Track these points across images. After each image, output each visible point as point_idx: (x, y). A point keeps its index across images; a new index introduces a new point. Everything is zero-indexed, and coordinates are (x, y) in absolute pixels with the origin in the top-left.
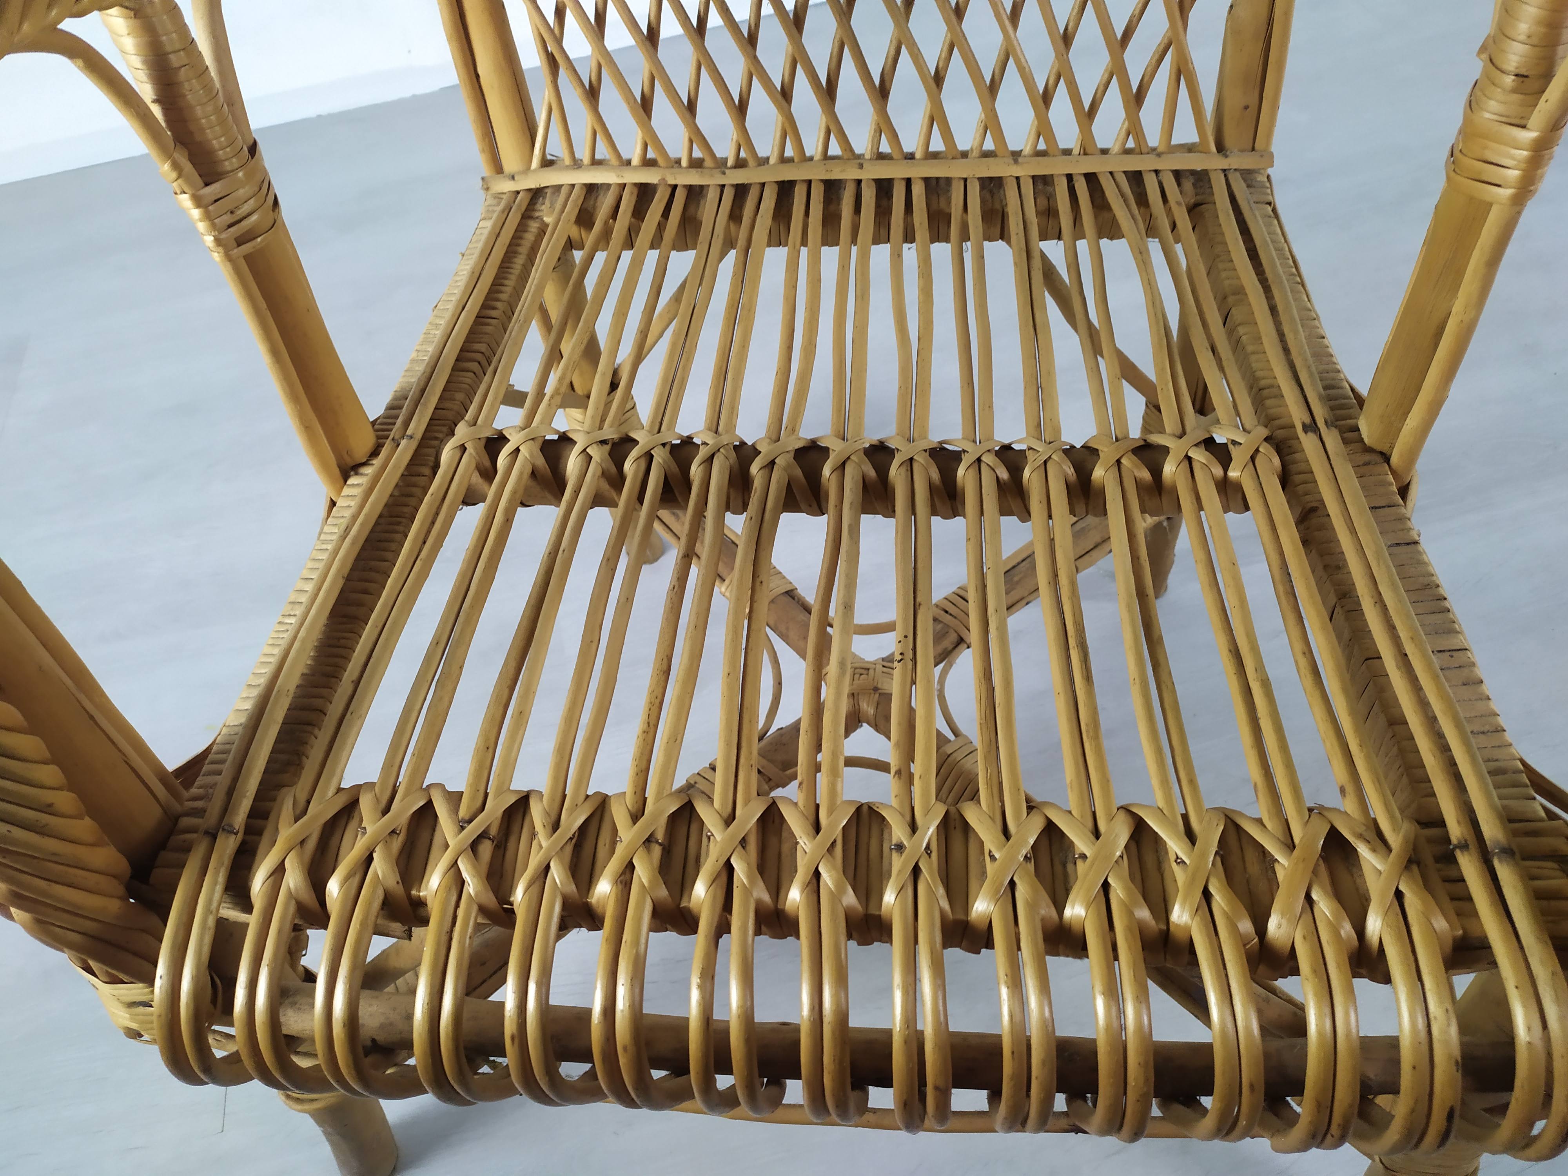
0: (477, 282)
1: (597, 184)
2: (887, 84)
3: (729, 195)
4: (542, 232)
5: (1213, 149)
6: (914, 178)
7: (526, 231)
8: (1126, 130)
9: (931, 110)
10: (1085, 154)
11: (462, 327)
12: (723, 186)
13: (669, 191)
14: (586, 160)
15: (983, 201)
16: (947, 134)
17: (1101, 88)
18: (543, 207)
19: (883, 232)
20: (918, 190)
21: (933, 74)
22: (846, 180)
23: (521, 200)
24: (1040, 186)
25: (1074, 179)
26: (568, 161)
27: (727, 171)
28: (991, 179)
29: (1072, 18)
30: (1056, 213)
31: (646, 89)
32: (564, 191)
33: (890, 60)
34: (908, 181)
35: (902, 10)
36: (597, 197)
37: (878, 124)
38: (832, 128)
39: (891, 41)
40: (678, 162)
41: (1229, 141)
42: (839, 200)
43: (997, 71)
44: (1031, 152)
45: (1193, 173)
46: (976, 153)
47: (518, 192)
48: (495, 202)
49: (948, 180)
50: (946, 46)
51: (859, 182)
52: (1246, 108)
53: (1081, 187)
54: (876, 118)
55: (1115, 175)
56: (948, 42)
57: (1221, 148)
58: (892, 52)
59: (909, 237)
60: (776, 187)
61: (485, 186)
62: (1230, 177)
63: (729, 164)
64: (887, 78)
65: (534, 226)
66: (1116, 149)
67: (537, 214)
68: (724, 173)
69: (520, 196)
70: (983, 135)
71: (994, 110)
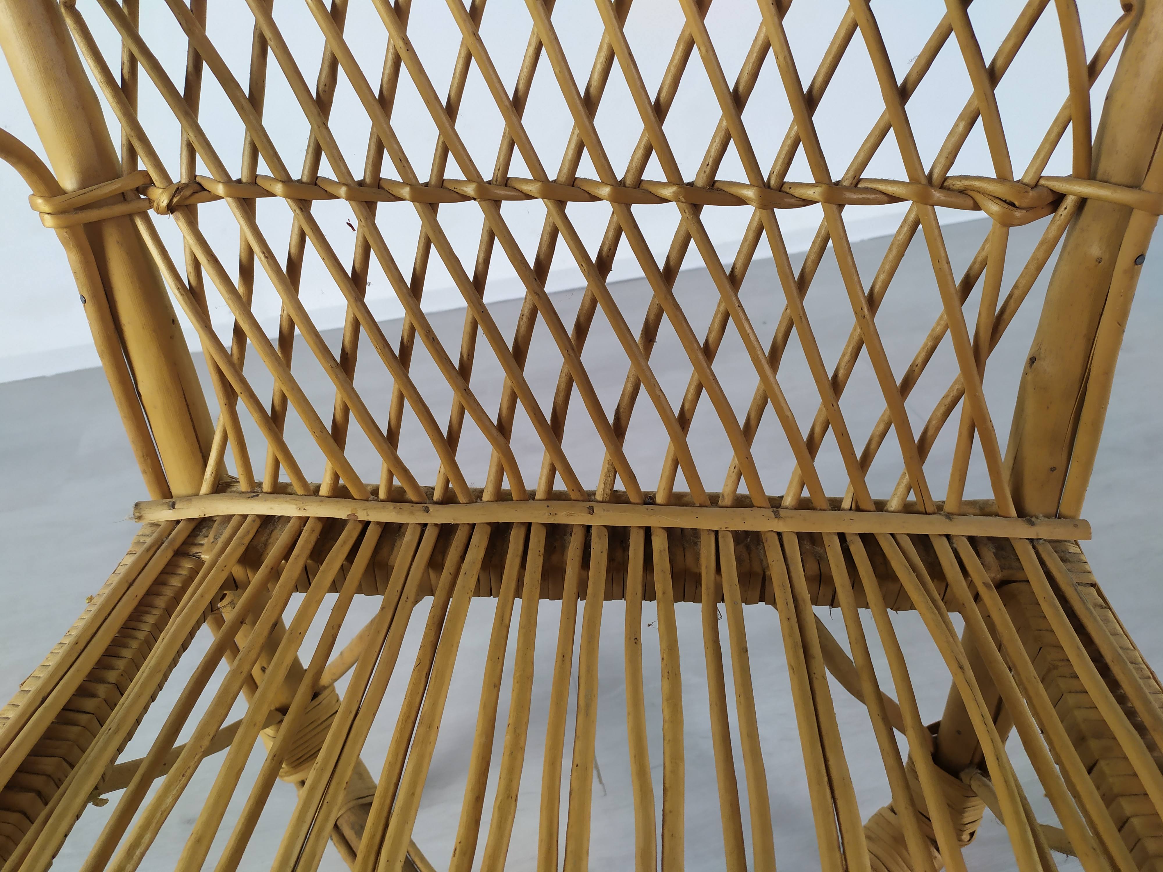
0: (79, 656)
1: (275, 516)
2: (623, 422)
3: (430, 537)
4: (195, 572)
5: (1013, 513)
6: (654, 527)
7: (173, 574)
8: (906, 485)
9: (675, 453)
10: (858, 509)
11: (30, 732)
12: (425, 525)
13: (360, 527)
14: (266, 487)
15: (739, 560)
16: (693, 476)
17: (876, 439)
18: (205, 541)
19: (617, 589)
20: (659, 543)
21: (677, 415)
22: (573, 525)
23: (179, 532)
24: (808, 546)
25: (848, 540)
26: (243, 486)
27: (432, 508)
28: (747, 533)
29: (843, 365)
30: (830, 580)
31: (339, 417)
32: (233, 522)
33: (626, 398)
34: (648, 531)
35: (641, 346)
36: (272, 531)
37: (612, 464)
38: (558, 465)
39: (628, 378)
40: (375, 492)
41: (1031, 504)
42: (564, 548)
43: (753, 416)
44: (793, 503)
45: (991, 539)
46: (728, 501)
47: (178, 522)
48: (148, 531)
49: (696, 532)
50: (693, 387)
51: (588, 528)
52: (1053, 469)
53: (858, 550)
54: (609, 458)
55: (898, 537)
56: (695, 383)
57: (1021, 513)
58: (630, 389)
59: (649, 594)
60: (488, 529)
61: (137, 514)
62: (1040, 549)
63: (437, 496)
64: (623, 416)
65: (187, 565)
66: (894, 504)
67: (195, 550)
68: (427, 510)
69: (179, 526)
70: (736, 482)
71: (749, 458)
